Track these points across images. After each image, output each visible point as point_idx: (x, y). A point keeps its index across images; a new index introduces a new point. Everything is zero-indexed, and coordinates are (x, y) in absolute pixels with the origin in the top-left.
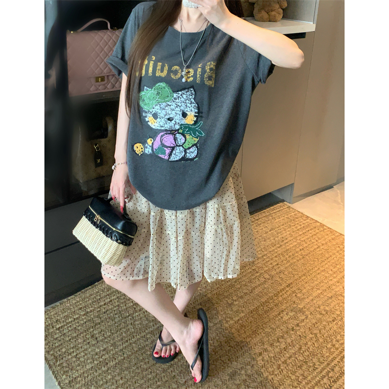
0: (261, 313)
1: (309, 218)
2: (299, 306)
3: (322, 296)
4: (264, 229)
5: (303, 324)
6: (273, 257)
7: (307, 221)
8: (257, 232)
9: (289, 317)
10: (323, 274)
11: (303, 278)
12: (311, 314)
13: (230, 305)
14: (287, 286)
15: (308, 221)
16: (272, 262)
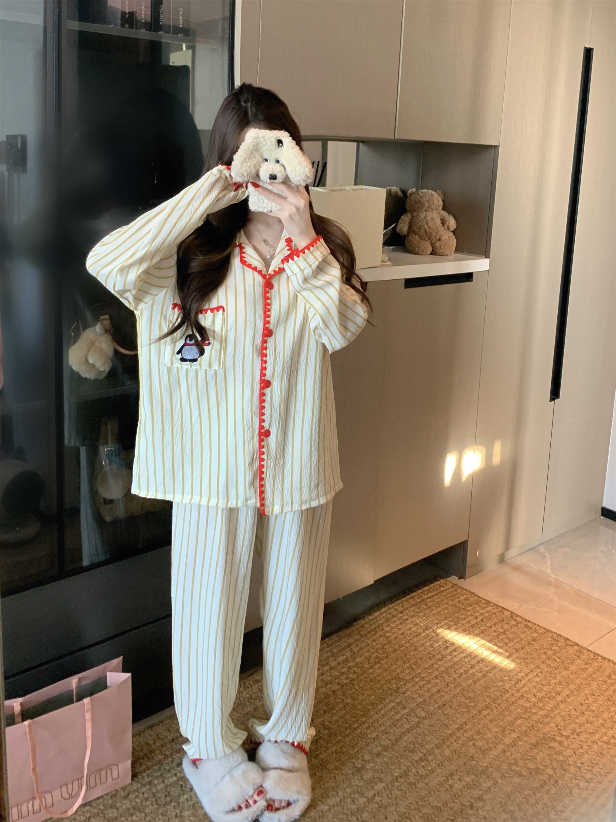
0: (413, 781)
1: (492, 604)
2: (481, 764)
3: (520, 743)
4: (414, 629)
5: (489, 796)
6: (431, 677)
7: (488, 609)
8: (402, 634)
9: (464, 784)
10: (520, 702)
11: (486, 713)
12: (503, 776)
13: (358, 770)
14: (458, 729)
15: (490, 608)
16: (430, 686)
